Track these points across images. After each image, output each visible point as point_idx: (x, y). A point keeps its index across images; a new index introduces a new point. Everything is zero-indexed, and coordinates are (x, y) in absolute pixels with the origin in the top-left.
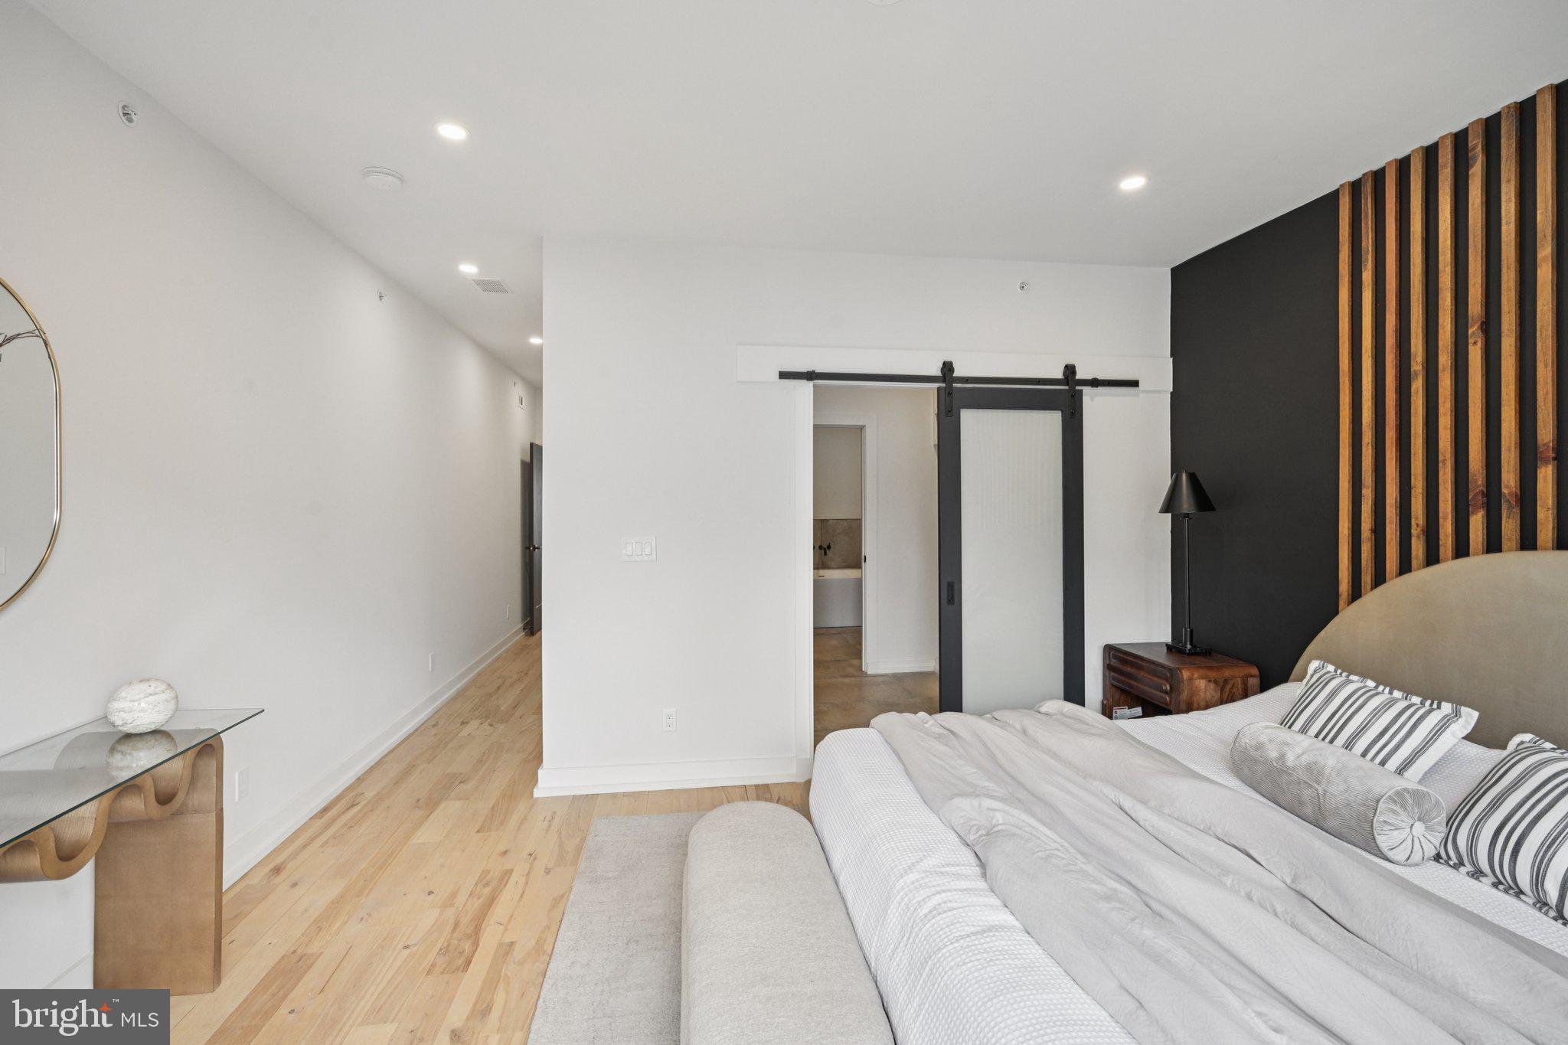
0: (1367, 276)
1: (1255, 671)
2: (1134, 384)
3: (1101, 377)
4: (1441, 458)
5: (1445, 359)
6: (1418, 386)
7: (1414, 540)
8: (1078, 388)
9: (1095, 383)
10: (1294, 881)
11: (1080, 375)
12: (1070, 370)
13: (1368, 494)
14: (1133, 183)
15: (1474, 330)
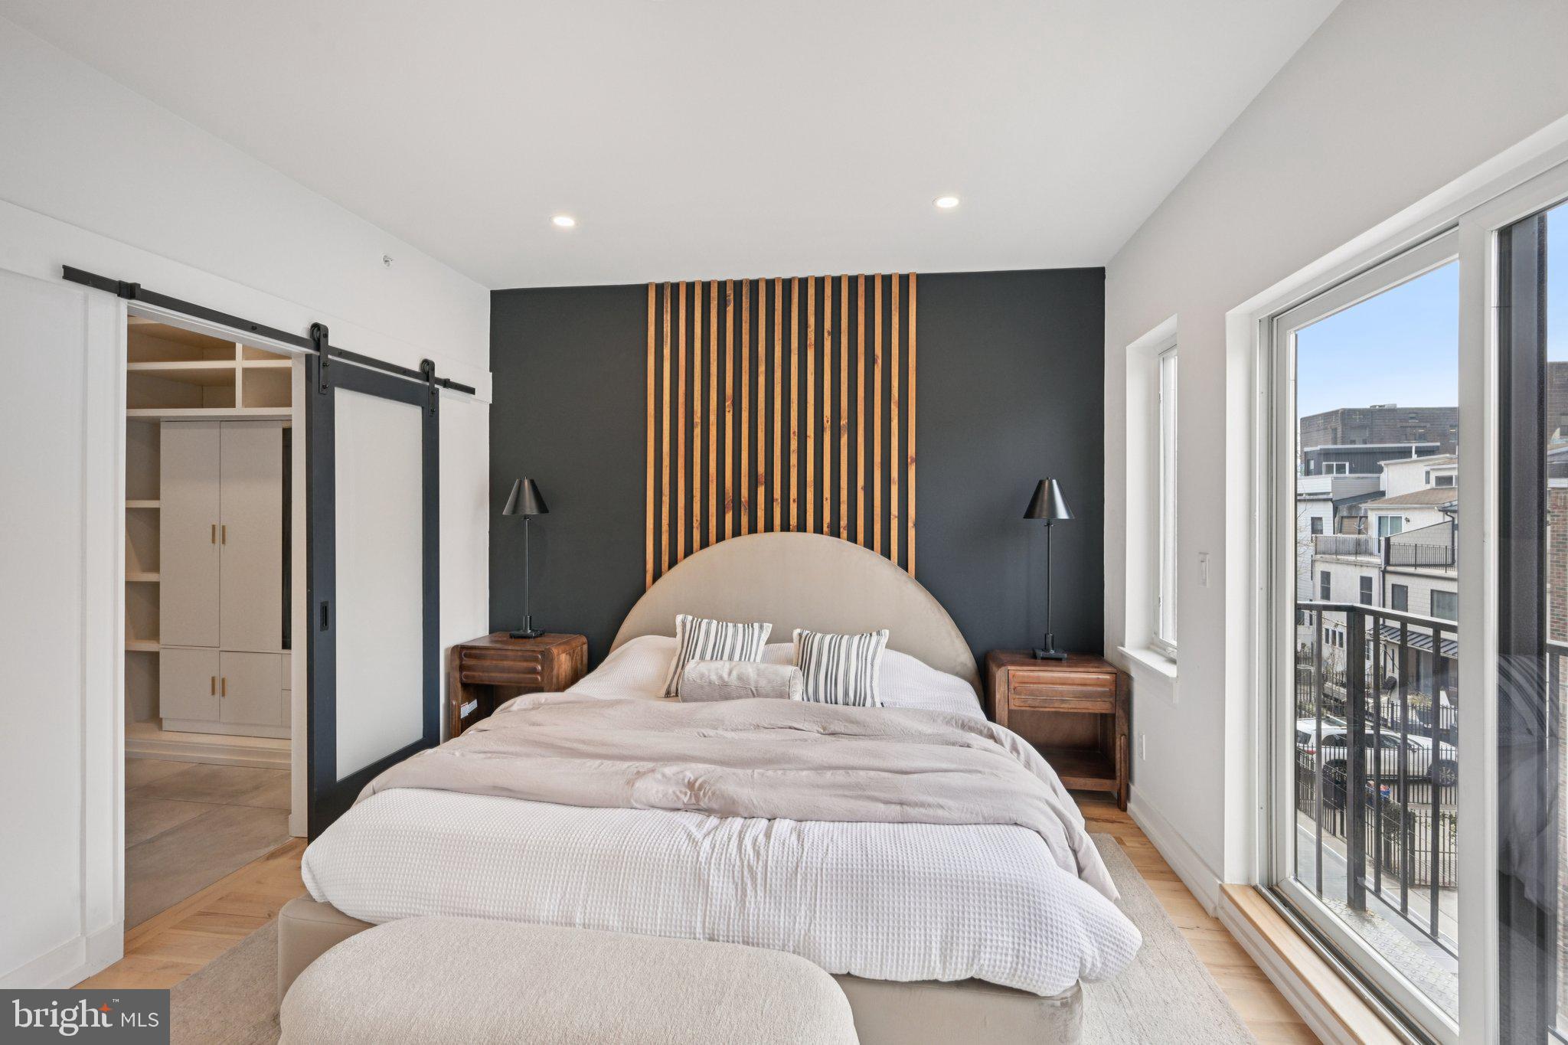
0: (667, 351)
1: (584, 639)
2: (471, 391)
3: (453, 379)
4: (710, 479)
5: (713, 418)
6: (697, 431)
7: (695, 530)
8: (436, 386)
9: (446, 383)
10: (824, 729)
11: (439, 374)
12: (428, 367)
13: (666, 499)
14: (564, 222)
15: (728, 403)
